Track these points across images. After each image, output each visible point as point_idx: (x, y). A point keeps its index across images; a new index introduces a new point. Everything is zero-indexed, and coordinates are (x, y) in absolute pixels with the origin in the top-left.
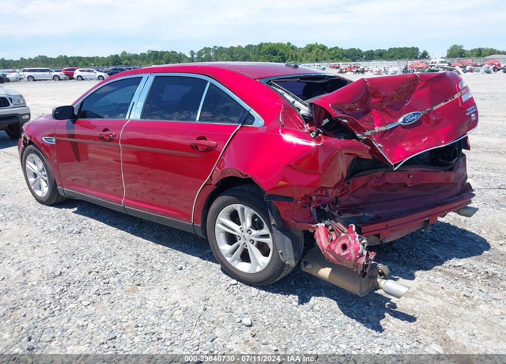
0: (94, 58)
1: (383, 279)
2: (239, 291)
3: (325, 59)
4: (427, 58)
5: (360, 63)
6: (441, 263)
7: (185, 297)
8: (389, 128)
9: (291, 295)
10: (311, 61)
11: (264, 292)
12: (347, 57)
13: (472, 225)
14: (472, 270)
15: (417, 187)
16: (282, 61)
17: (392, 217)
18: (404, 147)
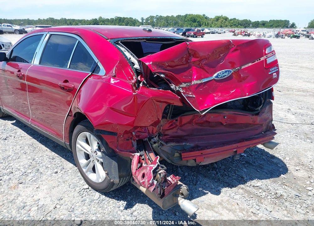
0: (82, 20)
1: (183, 198)
2: (87, 194)
3: (226, 26)
4: (294, 28)
5: (248, 29)
6: (244, 182)
7: (48, 196)
8: (203, 82)
9: (122, 201)
10: (217, 27)
11: (104, 196)
12: (241, 25)
13: (281, 152)
14: (266, 190)
15: (231, 125)
16: (199, 26)
17: (206, 147)
18: (214, 96)
